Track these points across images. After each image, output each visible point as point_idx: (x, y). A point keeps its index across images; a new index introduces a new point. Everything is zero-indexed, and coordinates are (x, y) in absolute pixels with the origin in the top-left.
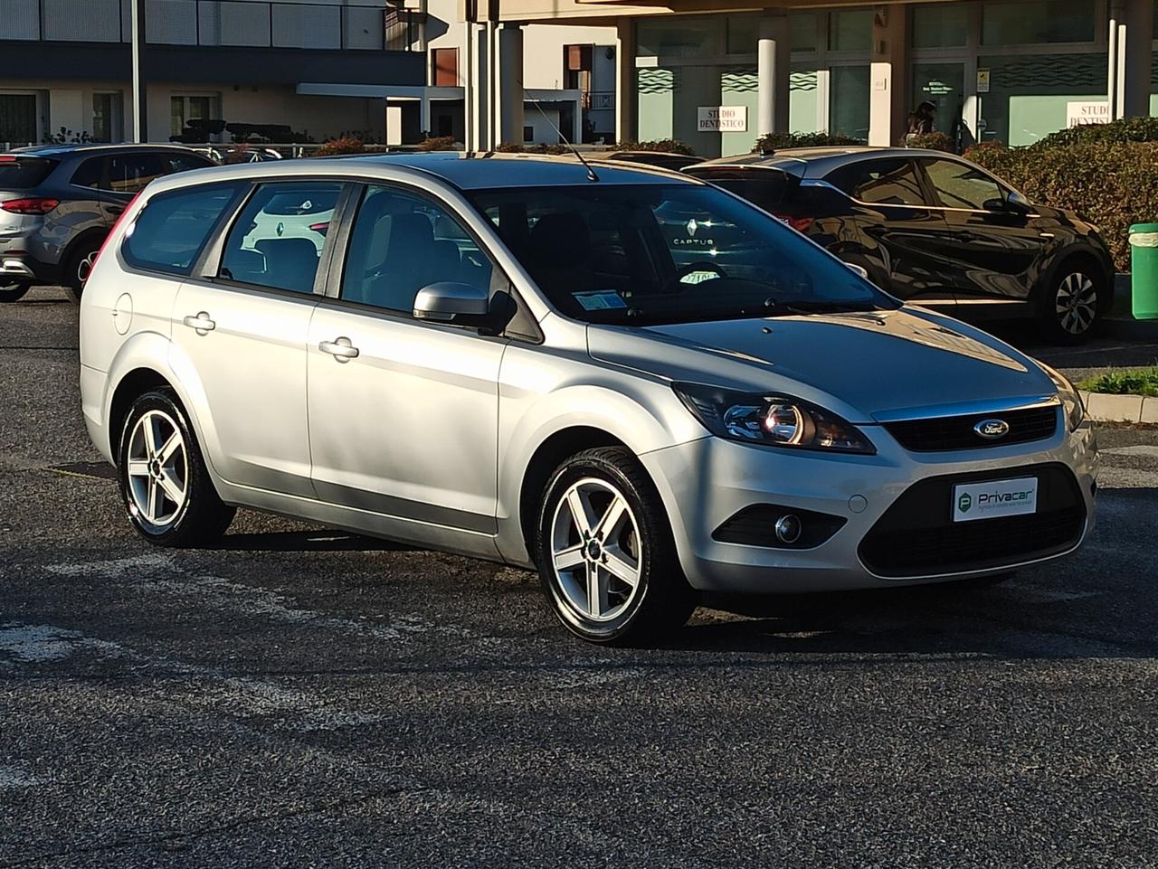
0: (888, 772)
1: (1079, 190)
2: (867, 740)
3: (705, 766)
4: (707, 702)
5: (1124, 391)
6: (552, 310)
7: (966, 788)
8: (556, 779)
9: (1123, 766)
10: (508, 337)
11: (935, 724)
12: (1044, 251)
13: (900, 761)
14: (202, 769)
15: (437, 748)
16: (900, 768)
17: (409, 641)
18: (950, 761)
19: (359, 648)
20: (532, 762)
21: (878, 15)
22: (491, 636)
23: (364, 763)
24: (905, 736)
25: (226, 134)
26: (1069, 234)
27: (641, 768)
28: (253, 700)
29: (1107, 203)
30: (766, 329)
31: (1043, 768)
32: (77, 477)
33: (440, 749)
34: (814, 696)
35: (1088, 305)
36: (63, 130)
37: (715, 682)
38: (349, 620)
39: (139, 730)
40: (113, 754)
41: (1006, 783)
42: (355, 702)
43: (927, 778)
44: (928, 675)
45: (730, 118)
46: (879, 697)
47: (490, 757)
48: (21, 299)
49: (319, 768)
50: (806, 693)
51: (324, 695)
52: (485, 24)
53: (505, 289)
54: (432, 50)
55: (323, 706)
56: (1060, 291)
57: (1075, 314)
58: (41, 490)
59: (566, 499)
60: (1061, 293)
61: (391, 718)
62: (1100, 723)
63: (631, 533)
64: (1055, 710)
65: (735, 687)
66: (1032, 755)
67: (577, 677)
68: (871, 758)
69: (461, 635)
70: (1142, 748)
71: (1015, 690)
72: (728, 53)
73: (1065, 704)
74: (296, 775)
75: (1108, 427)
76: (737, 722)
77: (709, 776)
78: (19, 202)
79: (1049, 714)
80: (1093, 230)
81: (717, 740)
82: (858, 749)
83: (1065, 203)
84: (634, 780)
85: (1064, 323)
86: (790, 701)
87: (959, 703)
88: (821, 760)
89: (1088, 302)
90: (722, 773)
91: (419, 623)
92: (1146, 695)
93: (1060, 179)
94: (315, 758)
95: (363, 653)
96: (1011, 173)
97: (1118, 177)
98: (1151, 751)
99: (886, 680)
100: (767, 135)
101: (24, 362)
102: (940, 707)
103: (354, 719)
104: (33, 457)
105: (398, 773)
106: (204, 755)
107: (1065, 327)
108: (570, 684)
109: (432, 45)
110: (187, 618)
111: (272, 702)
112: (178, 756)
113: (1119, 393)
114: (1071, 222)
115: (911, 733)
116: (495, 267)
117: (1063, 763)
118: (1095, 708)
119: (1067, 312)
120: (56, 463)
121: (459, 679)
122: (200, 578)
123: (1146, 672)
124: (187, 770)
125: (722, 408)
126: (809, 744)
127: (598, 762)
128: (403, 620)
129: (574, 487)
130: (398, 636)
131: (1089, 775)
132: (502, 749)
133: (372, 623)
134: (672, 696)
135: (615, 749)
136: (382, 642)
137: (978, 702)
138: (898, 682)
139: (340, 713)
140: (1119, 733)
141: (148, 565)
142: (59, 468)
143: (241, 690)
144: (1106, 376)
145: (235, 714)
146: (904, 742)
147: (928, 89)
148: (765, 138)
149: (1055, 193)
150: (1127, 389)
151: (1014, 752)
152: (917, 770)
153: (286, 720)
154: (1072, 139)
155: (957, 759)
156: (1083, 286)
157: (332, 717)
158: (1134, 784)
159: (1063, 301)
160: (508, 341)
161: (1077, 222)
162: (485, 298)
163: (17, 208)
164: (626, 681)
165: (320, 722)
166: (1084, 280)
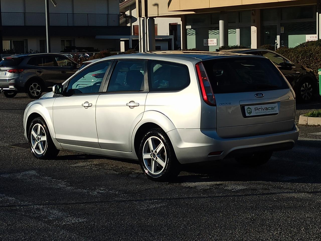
0: (234, 234)
1: (308, 60)
2: (229, 224)
3: (180, 234)
4: (184, 213)
5: (317, 116)
7: (257, 239)
8: (134, 239)
9: (305, 232)
11: (250, 219)
12: (297, 77)
13: (238, 231)
14: (29, 237)
15: (101, 229)
16: (238, 233)
17: (100, 196)
18: (253, 231)
19: (85, 198)
20: (128, 233)
21: (252, 12)
22: (124, 194)
23: (78, 234)
24: (241, 223)
25: (76, 50)
26: (304, 72)
27: (160, 235)
28: (50, 215)
29: (315, 63)
31: (281, 233)
32: (16, 148)
33: (101, 230)
34: (216, 210)
35: (310, 92)
36: (31, 50)
37: (187, 207)
38: (84, 189)
39: (14, 225)
40: (4, 233)
41: (269, 237)
42: (80, 215)
43: (245, 236)
44: (251, 203)
45: (212, 42)
46: (235, 210)
47: (116, 232)
48: (15, 97)
49: (64, 237)
50: (214, 210)
51: (71, 213)
52: (144, 18)
54: (133, 26)
55: (70, 217)
56: (302, 88)
57: (306, 94)
58: (5, 152)
60: (302, 89)
61: (89, 220)
62: (300, 218)
64: (287, 214)
65: (193, 208)
66: (278, 228)
67: (147, 206)
68: (230, 230)
69: (115, 193)
70: (311, 225)
71: (276, 208)
72: (211, 24)
73: (290, 212)
74: (57, 239)
75: (313, 127)
76: (192, 219)
77: (180, 237)
78: (13, 70)
79: (285, 215)
80: (311, 71)
81: (184, 225)
82: (226, 227)
83: (304, 63)
84: (157, 239)
85: (303, 97)
86: (208, 212)
87: (258, 212)
88: (214, 231)
89: (310, 91)
90: (184, 236)
91: (104, 190)
92: (315, 209)
93: (302, 57)
94: (63, 233)
95: (86, 200)
96: (289, 55)
97: (318, 56)
98: (314, 226)
99: (238, 205)
100: (221, 46)
101: (10, 115)
102: (253, 213)
103: (78, 221)
104: (5, 142)
105: (87, 238)
106: (31, 233)
107: (303, 98)
108: (144, 208)
109: (133, 24)
110: (37, 190)
111: (55, 216)
112: (23, 233)
113: (316, 117)
114: (305, 69)
115: (243, 222)
117: (287, 231)
118: (299, 213)
119: (304, 94)
120: (11, 144)
121: (112, 207)
122: (44, 177)
123: (315, 201)
124: (25, 238)
126: (212, 226)
127: (148, 233)
128: (99, 189)
130: (97, 194)
131: (295, 235)
132: (120, 229)
133: (90, 190)
134: (174, 211)
135: (154, 229)
136: (92, 196)
137: (264, 211)
138: (241, 206)
139: (74, 219)
140: (305, 220)
141: (30, 174)
142: (12, 145)
143: (47, 212)
144: (313, 112)
145: (43, 220)
146: (240, 225)
147: (267, 32)
148: (221, 47)
149: (301, 60)
150: (319, 116)
151: (273, 227)
152: (243, 234)
153: (58, 221)
154: (306, 45)
155: (255, 230)
156: (308, 86)
157: (72, 220)
158: (308, 237)
159: (303, 91)
161: (306, 69)
163: (12, 72)
164: (161, 207)
165: (68, 222)
166: (309, 85)
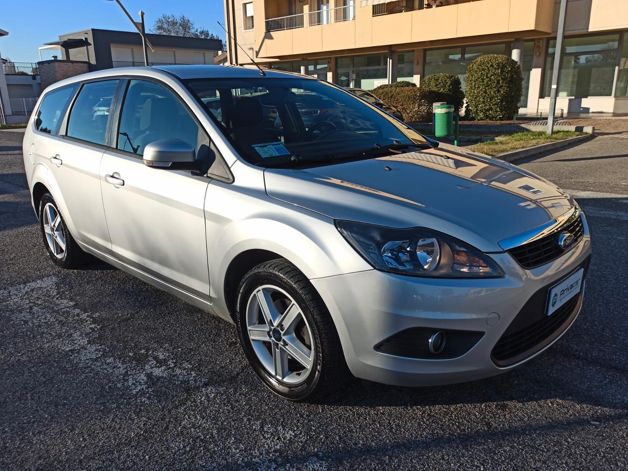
6: (238, 159)
10: (210, 177)
30: (387, 167)
53: (206, 142)
59: (255, 294)
63: (304, 327)
116: (200, 129)
125: (379, 245)
129: (260, 288)
160: (211, 180)
162: (193, 150)
